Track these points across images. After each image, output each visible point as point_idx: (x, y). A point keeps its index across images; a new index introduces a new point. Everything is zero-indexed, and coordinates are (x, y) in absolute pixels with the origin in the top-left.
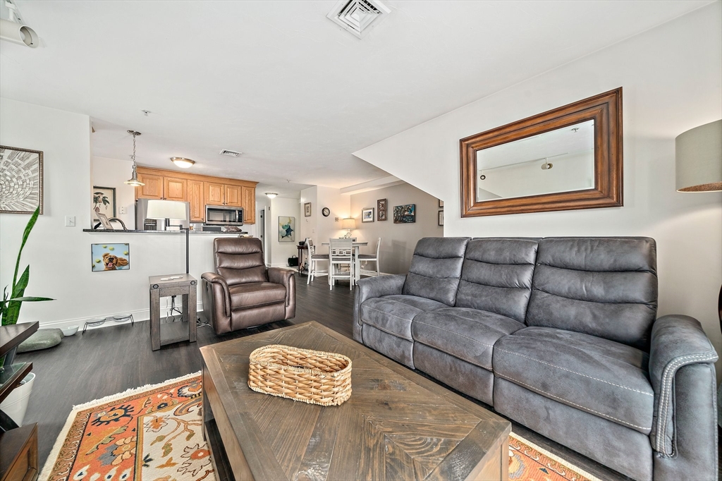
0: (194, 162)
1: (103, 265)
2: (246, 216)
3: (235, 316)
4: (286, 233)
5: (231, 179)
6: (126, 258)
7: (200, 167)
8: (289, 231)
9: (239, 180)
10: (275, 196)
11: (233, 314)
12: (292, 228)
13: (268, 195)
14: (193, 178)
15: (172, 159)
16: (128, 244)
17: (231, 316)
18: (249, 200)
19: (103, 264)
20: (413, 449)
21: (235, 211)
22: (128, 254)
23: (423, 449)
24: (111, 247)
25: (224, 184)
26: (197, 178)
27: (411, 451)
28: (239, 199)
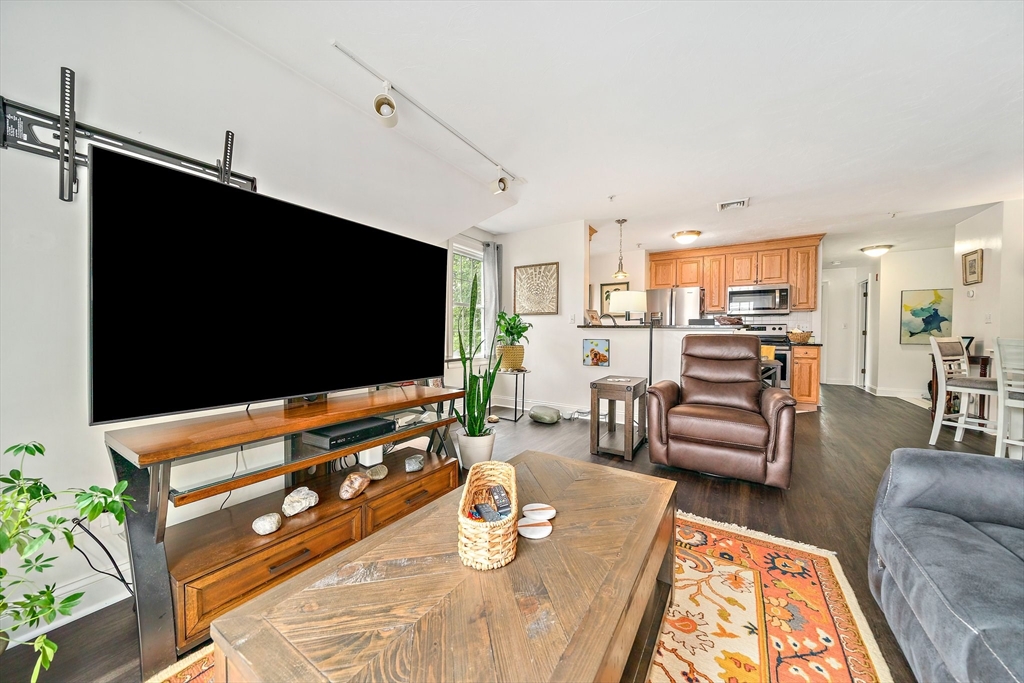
0: (699, 233)
1: (589, 361)
2: (792, 298)
3: (675, 446)
4: (923, 326)
5: (768, 242)
6: (606, 354)
7: (709, 237)
8: (933, 320)
9: (783, 240)
10: (886, 250)
11: (670, 441)
12: (941, 313)
13: (867, 253)
14: (711, 253)
15: (673, 236)
16: (608, 340)
17: (667, 443)
18: (802, 270)
19: (590, 358)
20: (385, 661)
21: (774, 291)
22: (608, 350)
23: (384, 677)
24: (595, 342)
25: (757, 252)
26: (716, 252)
27: (381, 660)
28: (784, 270)
